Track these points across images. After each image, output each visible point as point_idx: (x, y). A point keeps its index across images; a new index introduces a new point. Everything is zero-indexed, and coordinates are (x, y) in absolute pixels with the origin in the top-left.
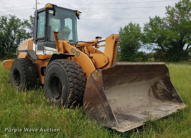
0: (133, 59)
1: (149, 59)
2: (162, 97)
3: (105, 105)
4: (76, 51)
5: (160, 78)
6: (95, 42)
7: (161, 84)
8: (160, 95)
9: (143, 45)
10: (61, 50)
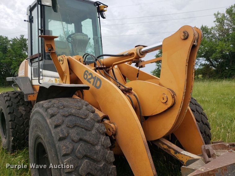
1: (196, 76)
4: (94, 76)
6: (135, 54)
10: (66, 75)
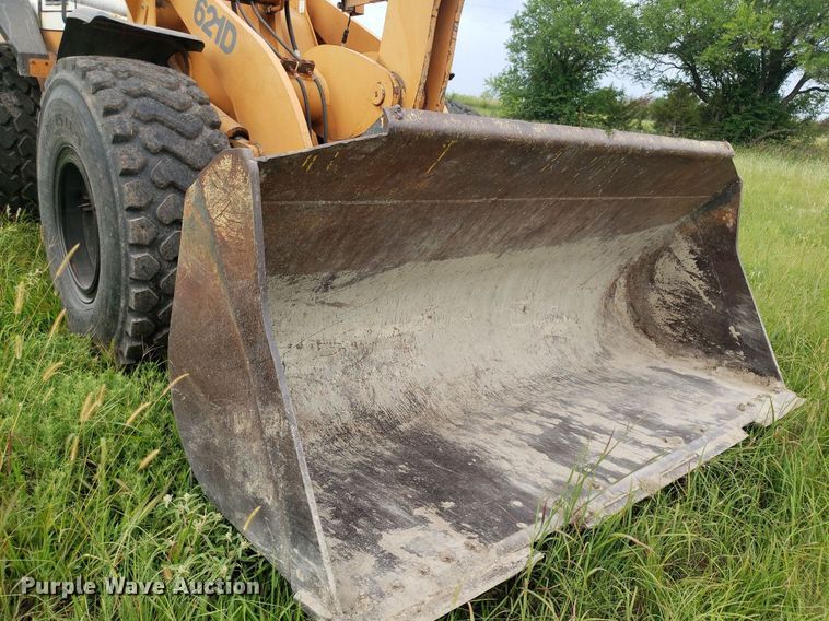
0: (571, 113)
1: (635, 121)
2: (674, 330)
3: (270, 431)
4: (220, 16)
5: (681, 228)
7: (679, 262)
8: (661, 316)
9: (620, 59)
10: (145, 4)
